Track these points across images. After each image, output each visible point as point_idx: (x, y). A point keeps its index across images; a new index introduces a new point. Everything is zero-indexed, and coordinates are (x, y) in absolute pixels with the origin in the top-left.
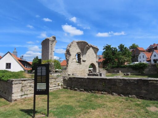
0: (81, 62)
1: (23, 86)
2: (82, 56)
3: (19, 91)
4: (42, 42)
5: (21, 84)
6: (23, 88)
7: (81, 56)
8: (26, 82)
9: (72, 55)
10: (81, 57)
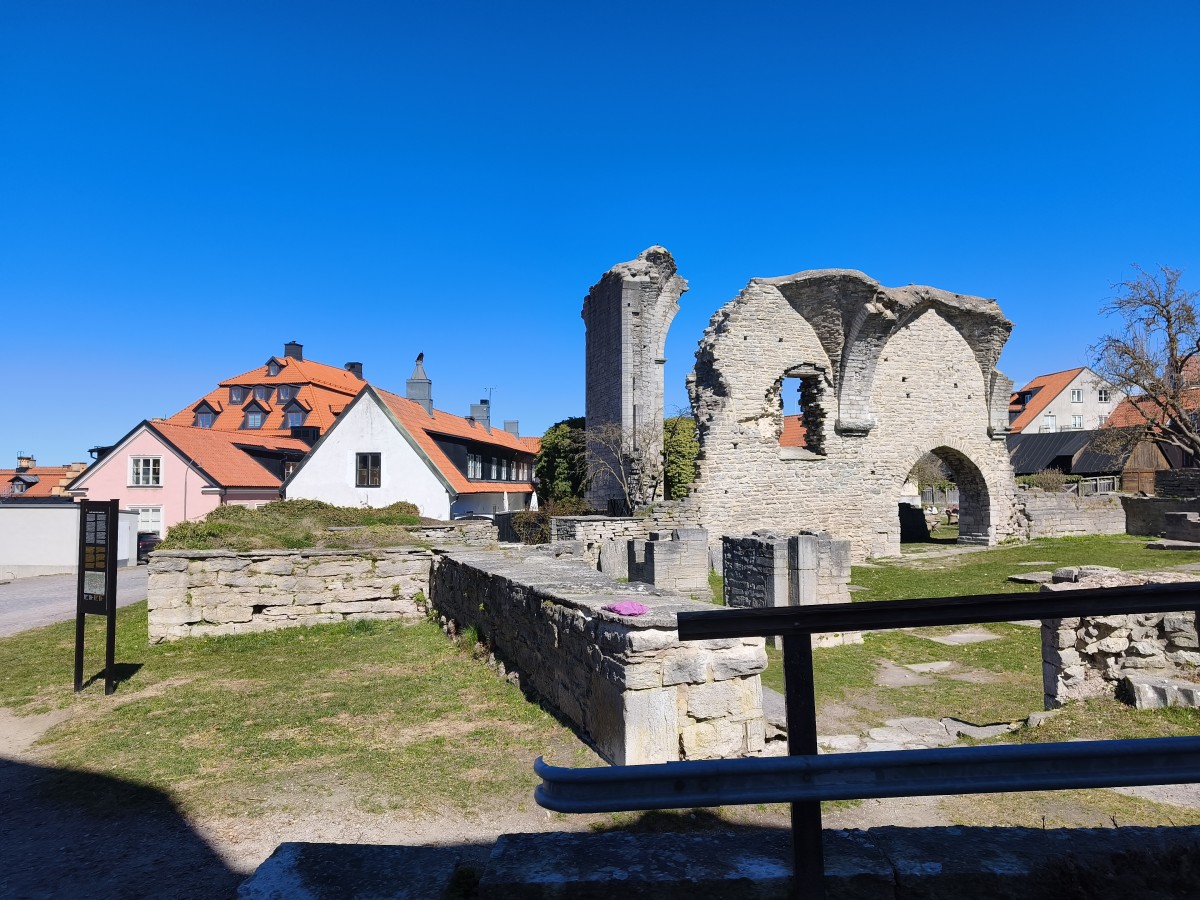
0: (821, 438)
1: (196, 583)
2: (838, 395)
3: (175, 602)
4: (588, 299)
5: (182, 576)
6: (193, 592)
7: (821, 391)
8: (207, 565)
9: (736, 394)
10: (827, 402)
